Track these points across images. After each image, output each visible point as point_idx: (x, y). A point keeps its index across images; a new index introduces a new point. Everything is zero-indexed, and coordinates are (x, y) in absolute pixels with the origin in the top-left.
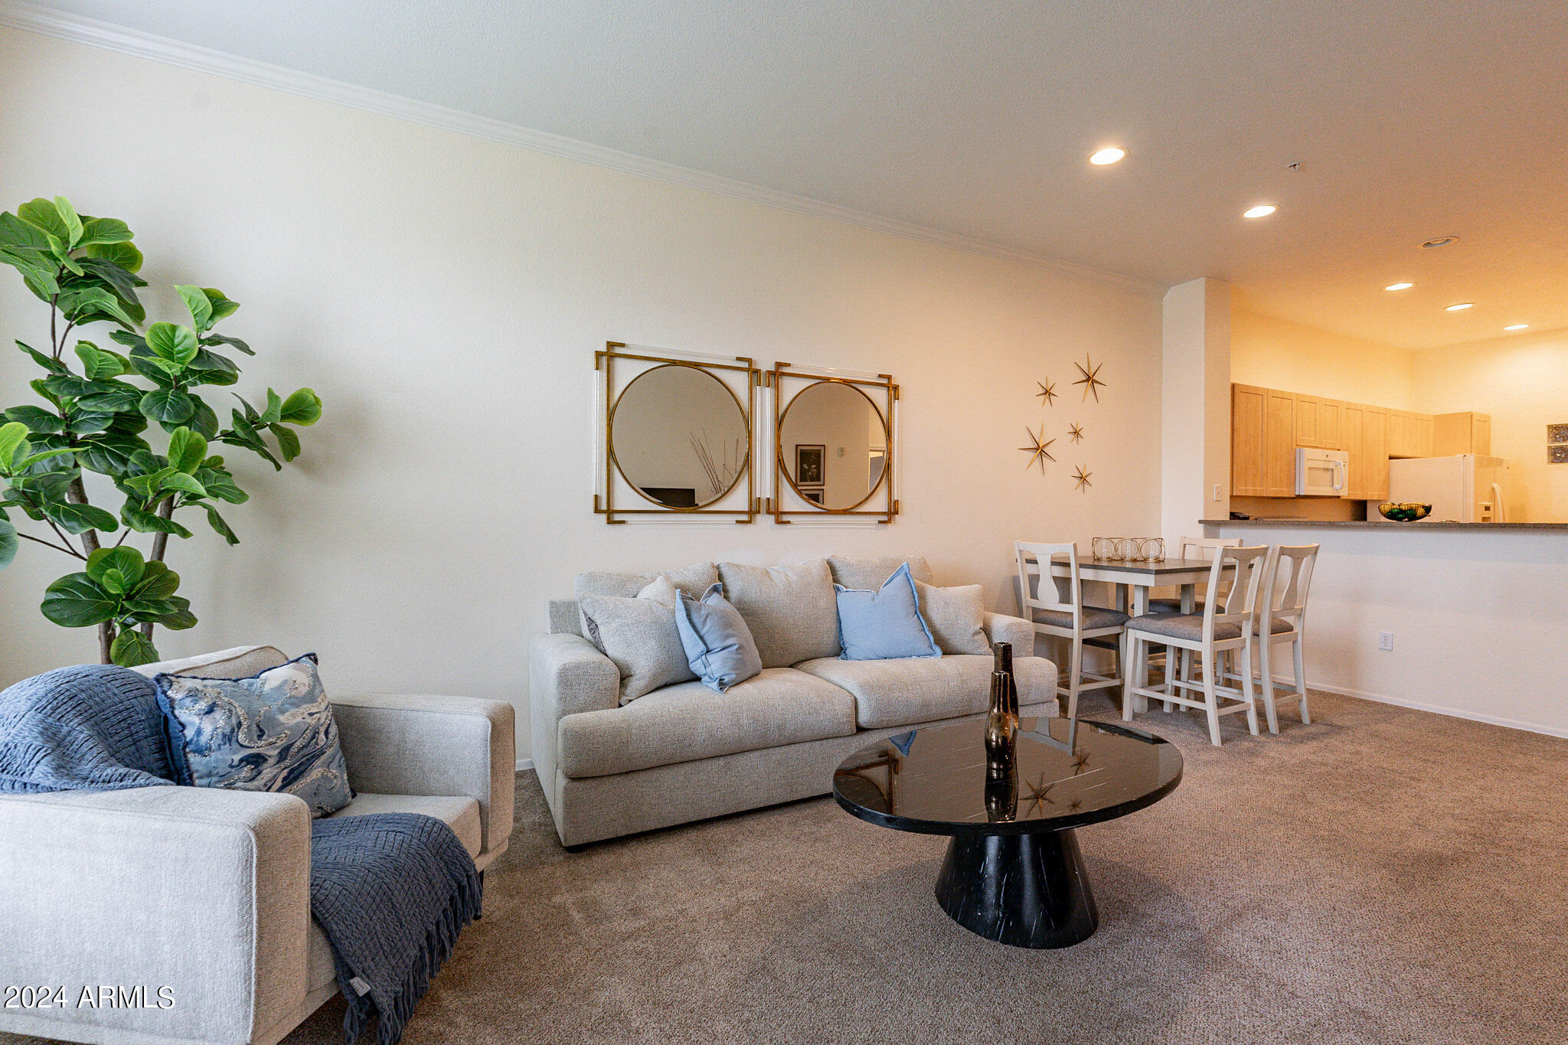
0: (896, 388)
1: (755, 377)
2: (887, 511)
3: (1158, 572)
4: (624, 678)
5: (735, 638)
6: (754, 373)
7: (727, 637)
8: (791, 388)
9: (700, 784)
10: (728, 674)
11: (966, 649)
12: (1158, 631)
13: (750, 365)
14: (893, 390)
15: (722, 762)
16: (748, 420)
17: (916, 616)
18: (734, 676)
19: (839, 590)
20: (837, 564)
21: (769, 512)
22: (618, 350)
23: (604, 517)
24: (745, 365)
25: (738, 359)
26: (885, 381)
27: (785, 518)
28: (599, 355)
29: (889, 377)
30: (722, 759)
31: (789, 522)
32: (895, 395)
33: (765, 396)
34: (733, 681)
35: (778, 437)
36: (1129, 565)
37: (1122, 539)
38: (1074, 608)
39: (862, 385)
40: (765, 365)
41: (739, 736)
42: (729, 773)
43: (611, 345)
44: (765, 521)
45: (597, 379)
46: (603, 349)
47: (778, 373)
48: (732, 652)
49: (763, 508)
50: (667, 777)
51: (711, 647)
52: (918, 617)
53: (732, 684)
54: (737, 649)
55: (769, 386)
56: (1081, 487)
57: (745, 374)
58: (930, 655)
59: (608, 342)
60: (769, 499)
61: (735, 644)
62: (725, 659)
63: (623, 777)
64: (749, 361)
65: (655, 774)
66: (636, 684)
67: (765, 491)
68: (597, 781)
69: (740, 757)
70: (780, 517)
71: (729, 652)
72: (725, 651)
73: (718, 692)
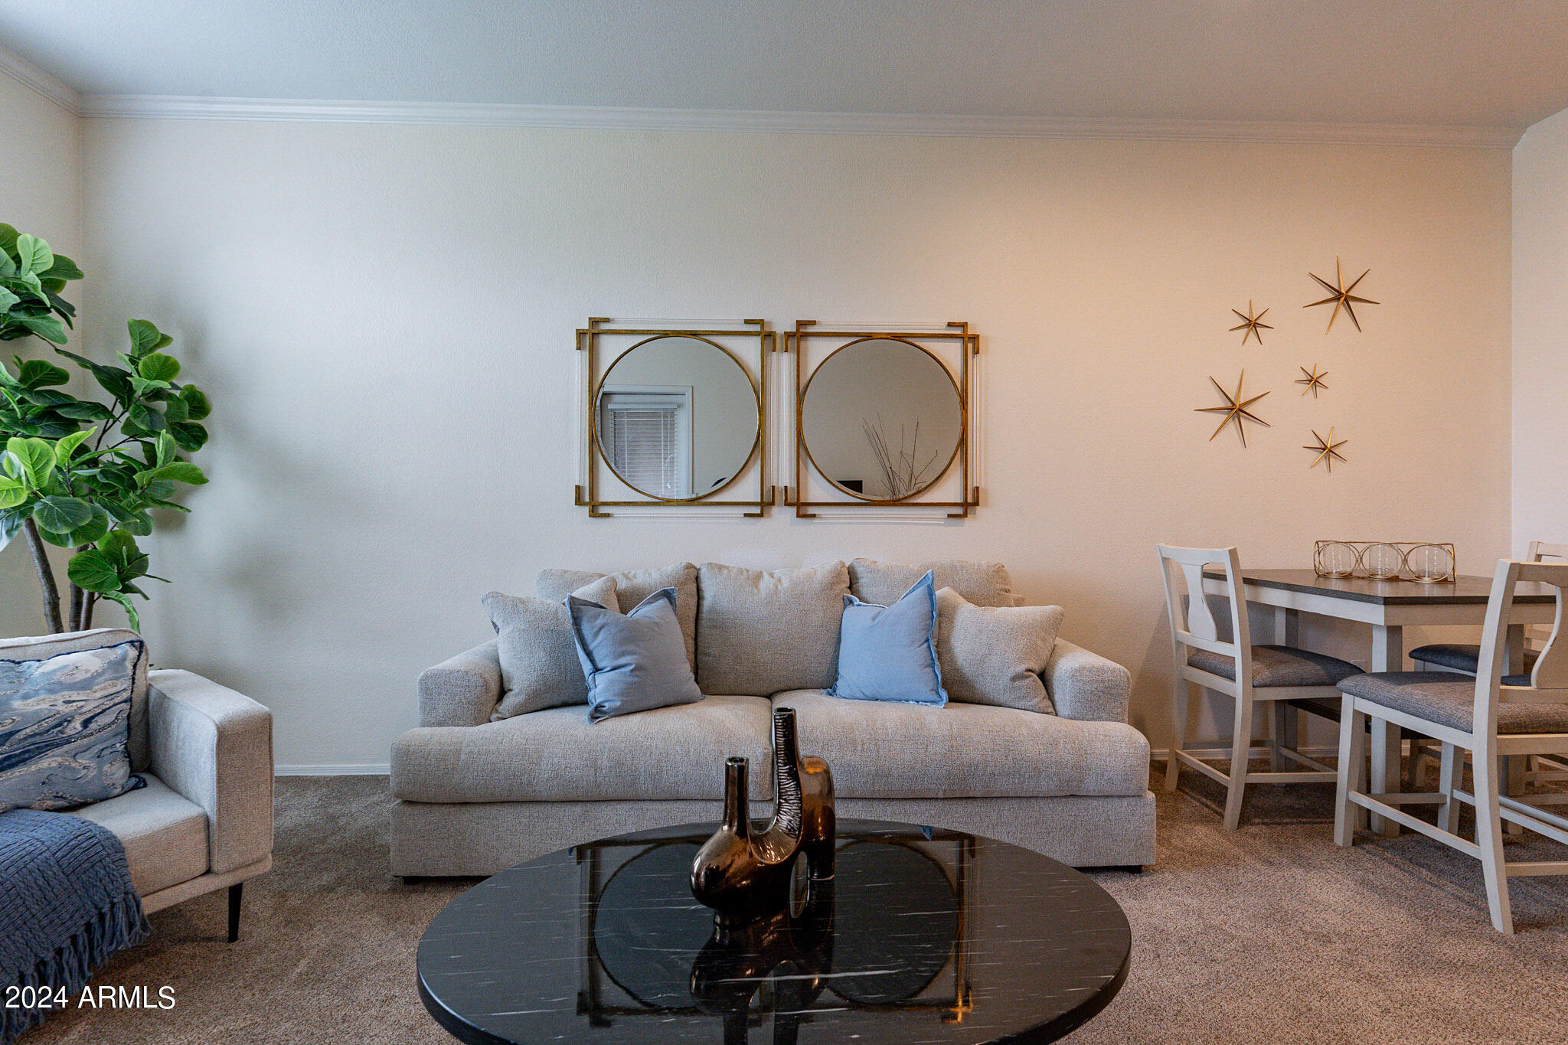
0: (975, 338)
1: (769, 341)
2: (962, 502)
3: (1388, 602)
4: (502, 692)
5: (635, 656)
6: (767, 336)
7: (623, 654)
8: (818, 351)
9: (548, 831)
10: (609, 701)
11: (1002, 699)
12: (1393, 703)
13: (762, 327)
14: (970, 341)
15: (578, 809)
16: (761, 392)
17: (926, 645)
18: (619, 704)
19: (851, 602)
20: (859, 570)
21: (787, 504)
22: (604, 326)
23: (586, 509)
24: (757, 328)
25: (747, 322)
26: (958, 331)
27: (811, 510)
28: (580, 334)
29: (964, 325)
30: (580, 805)
31: (814, 516)
32: (974, 348)
33: (783, 364)
34: (617, 709)
35: (799, 413)
36: (1336, 585)
37: (1371, 545)
38: (1234, 650)
39: (918, 339)
40: (783, 325)
41: (596, 781)
42: (587, 824)
43: (594, 322)
44: (781, 515)
45: (579, 360)
46: (585, 326)
47: (802, 333)
48: (625, 673)
49: (780, 498)
50: (509, 816)
51: (600, 665)
52: (929, 647)
53: (612, 714)
54: (632, 671)
55: (786, 351)
56: (1324, 463)
57: (757, 340)
58: (933, 702)
59: (590, 319)
60: (786, 487)
61: (630, 664)
62: (612, 682)
63: (457, 808)
64: (761, 322)
65: (494, 811)
66: (510, 701)
67: (783, 474)
68: (426, 809)
69: (603, 806)
70: (803, 509)
71: (621, 673)
72: (617, 671)
73: (587, 722)
